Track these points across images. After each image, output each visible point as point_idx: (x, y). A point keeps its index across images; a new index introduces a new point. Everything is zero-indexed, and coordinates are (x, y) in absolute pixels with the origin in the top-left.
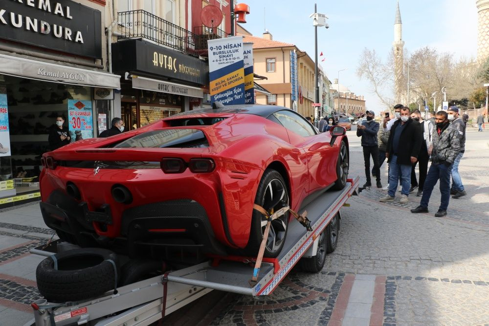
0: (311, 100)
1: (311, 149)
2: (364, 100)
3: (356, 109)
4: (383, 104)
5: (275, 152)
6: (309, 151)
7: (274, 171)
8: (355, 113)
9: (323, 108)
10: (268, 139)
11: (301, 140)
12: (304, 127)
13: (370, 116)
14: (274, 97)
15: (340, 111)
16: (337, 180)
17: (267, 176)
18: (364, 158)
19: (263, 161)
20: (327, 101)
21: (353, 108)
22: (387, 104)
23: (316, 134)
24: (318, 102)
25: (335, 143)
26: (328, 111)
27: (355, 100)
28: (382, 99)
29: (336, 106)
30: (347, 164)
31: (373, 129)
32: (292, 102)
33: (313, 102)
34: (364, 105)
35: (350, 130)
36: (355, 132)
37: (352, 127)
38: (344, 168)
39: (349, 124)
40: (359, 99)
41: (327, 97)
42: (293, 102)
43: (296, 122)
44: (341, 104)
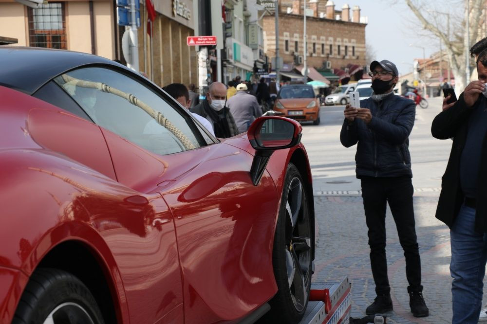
0: (184, 22)
1: (186, 197)
2: (362, 20)
3: (335, 52)
4: (427, 32)
5: (66, 210)
6: (181, 204)
7: (63, 277)
8: (331, 65)
9: (224, 52)
10: (41, 165)
11: (154, 166)
12: (162, 122)
13: (383, 78)
14: (55, 12)
15: (281, 61)
16: (276, 296)
17: (40, 293)
18: (364, 218)
19: (24, 244)
20: (238, 29)
21: (327, 47)
22: (440, 34)
23: (203, 143)
24: (207, 29)
25: (265, 174)
26: (243, 60)
27: (333, 21)
28: (420, 16)
29: (268, 43)
30: (308, 241)
31: (394, 122)
32: (119, 31)
33: (192, 32)
34: (362, 39)
35: (316, 123)
36: (335, 131)
37: (324, 112)
38: (298, 253)
39: (314, 103)
40: (345, 19)
41: (238, 13)
42: (122, 30)
43: (134, 103)
44: (286, 36)
